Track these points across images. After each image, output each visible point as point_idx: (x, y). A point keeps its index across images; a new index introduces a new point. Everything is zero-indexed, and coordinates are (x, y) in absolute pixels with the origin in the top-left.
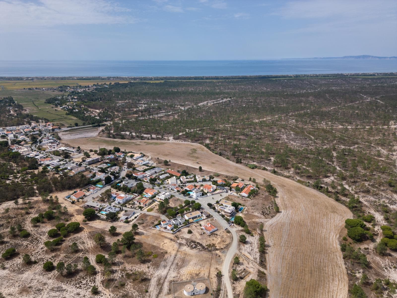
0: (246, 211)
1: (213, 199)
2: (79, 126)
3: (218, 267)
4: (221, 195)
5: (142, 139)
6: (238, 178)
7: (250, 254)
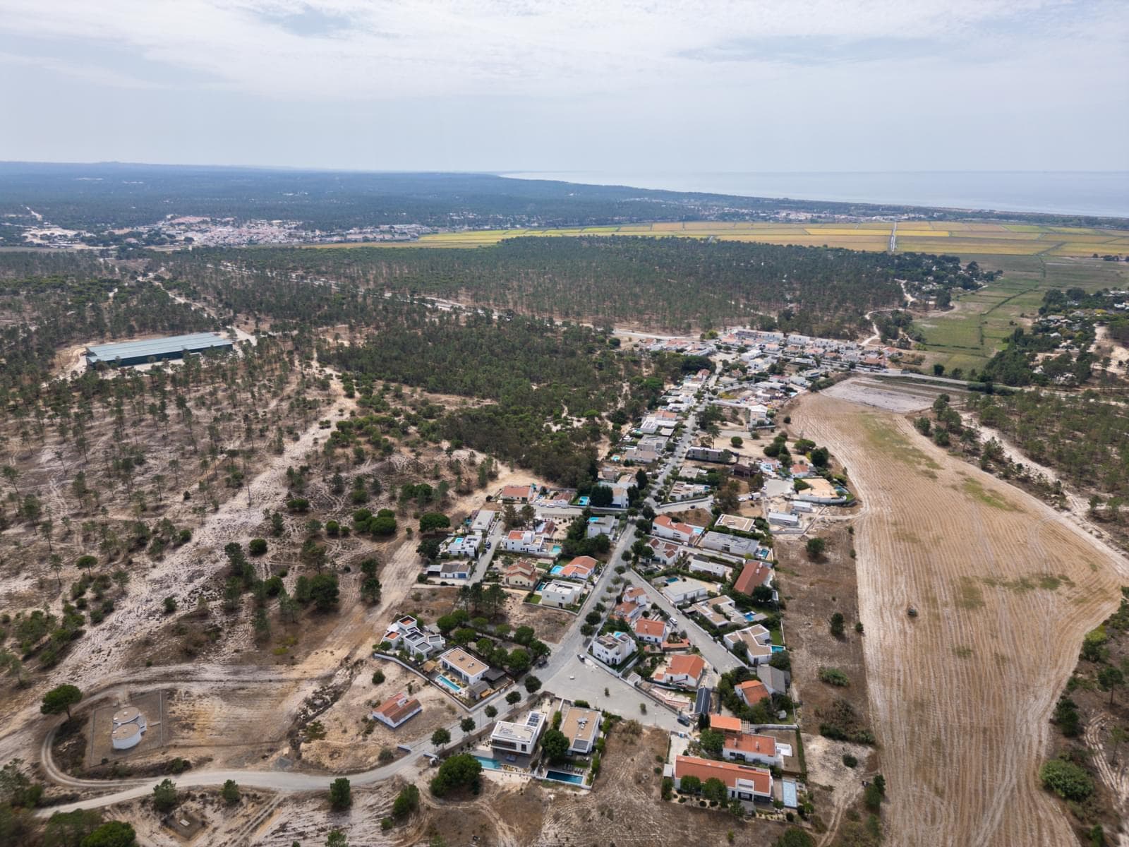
0: (561, 797)
1: (607, 694)
2: (946, 376)
3: (218, 761)
4: (643, 710)
5: (985, 468)
6: (867, 741)
7: (277, 831)
